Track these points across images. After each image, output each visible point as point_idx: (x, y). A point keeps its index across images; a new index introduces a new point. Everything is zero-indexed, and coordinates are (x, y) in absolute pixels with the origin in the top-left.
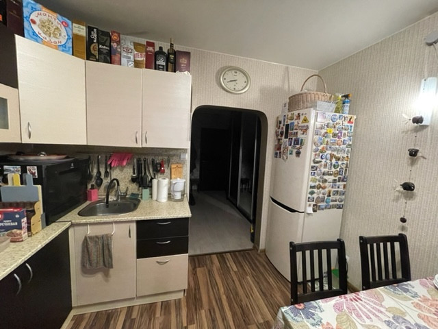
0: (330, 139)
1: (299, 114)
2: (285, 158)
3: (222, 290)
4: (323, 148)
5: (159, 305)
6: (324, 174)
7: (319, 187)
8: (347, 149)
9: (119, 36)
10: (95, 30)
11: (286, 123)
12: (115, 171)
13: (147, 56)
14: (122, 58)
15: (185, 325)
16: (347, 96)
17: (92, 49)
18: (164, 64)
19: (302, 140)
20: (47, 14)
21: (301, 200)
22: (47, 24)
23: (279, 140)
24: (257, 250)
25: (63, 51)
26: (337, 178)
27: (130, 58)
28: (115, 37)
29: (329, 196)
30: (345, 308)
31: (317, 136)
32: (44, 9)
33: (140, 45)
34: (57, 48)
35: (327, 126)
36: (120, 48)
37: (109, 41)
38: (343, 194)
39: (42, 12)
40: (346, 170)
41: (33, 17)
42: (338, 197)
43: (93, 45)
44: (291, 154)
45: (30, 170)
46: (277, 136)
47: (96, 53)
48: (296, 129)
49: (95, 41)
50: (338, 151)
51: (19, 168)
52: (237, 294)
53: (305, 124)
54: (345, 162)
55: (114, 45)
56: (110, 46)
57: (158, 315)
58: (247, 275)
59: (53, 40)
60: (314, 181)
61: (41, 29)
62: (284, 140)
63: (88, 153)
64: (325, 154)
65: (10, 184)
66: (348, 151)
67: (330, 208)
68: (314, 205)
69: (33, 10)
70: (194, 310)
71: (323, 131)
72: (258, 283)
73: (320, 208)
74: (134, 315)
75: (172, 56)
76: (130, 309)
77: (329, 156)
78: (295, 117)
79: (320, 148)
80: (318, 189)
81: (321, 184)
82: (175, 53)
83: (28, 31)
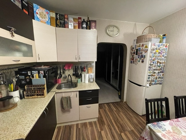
0: (157, 54)
1: (143, 44)
2: (136, 63)
3: (111, 118)
4: (154, 59)
5: (88, 123)
6: (154, 70)
7: (152, 75)
8: (164, 59)
9: (68, 16)
10: (58, 14)
11: (136, 49)
12: (66, 71)
13: (79, 24)
14: (69, 25)
15: (100, 131)
16: (164, 35)
17: (57, 22)
18: (85, 26)
19: (145, 56)
20: (42, 9)
21: (144, 81)
22: (41, 13)
23: (133, 56)
24: (123, 102)
25: (47, 24)
26: (160, 71)
27: (72, 25)
28: (66, 17)
29: (156, 79)
30: (174, 124)
31: (152, 54)
32: (40, 8)
33: (76, 19)
34: (45, 23)
35: (156, 49)
36: (68, 21)
37: (64, 18)
38: (162, 78)
39: (40, 9)
40: (164, 68)
41: (37, 11)
42: (160, 79)
43: (58, 20)
44: (139, 62)
45: (41, 73)
46: (132, 54)
47: (59, 24)
48: (142, 51)
49: (59, 19)
50: (160, 59)
51: (37, 72)
52: (118, 119)
53: (146, 49)
54: (163, 64)
55: (66, 20)
56: (64, 21)
57: (88, 127)
58: (120, 112)
59: (44, 20)
60: (150, 73)
61: (40, 16)
62: (135, 55)
63: (56, 64)
64: (155, 61)
65: (35, 78)
66: (165, 60)
67: (156, 84)
68: (150, 83)
69: (37, 8)
70: (102, 125)
71: (154, 51)
72: (125, 115)
73: (152, 84)
74: (79, 127)
75: (89, 23)
76: (77, 125)
77: (156, 62)
78: (141, 46)
79: (153, 59)
80: (152, 76)
81: (153, 74)
82: (90, 21)
83: (36, 17)
